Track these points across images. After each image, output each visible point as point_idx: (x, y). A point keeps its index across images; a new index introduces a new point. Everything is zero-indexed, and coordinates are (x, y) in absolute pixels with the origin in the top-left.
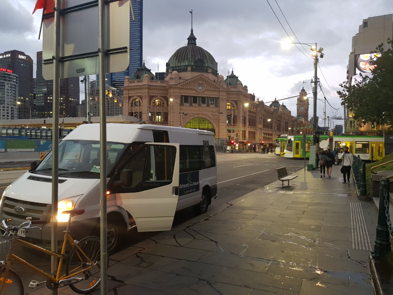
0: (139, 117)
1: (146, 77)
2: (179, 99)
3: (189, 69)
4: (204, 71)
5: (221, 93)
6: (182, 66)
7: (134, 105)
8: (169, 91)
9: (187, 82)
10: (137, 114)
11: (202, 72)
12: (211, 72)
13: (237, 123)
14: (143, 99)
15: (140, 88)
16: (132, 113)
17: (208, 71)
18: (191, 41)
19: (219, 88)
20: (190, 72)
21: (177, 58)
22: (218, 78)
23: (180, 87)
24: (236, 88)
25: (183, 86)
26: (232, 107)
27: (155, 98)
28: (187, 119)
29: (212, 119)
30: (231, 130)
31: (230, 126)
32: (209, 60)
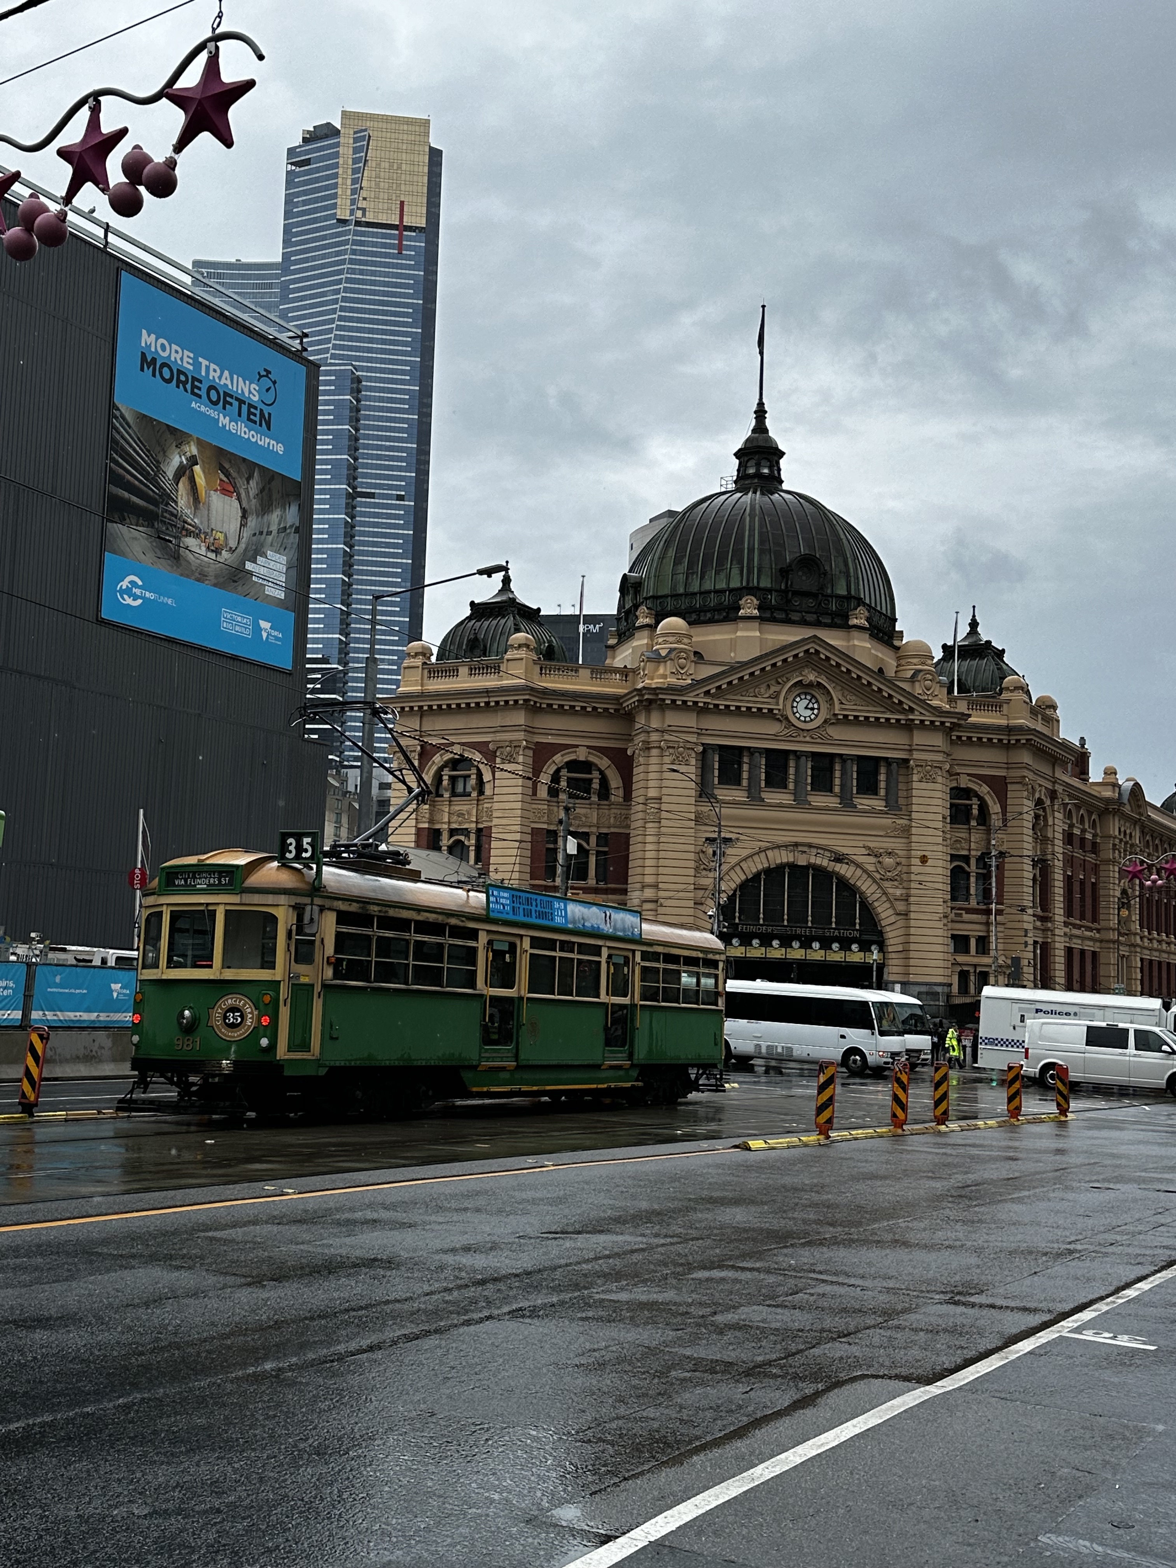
0: (472, 855)
1: (520, 646)
2: (693, 762)
3: (749, 607)
4: (829, 620)
5: (920, 738)
6: (709, 592)
7: (447, 795)
8: (641, 720)
9: (735, 679)
10: (459, 841)
11: (818, 624)
12: (866, 625)
14: (498, 760)
15: (487, 703)
16: (437, 833)
17: (847, 618)
18: (758, 465)
19: (911, 710)
20: (756, 624)
21: (681, 549)
22: (899, 658)
23: (702, 700)
24: (998, 707)
25: (713, 696)
26: (975, 812)
27: (559, 759)
28: (732, 873)
29: (869, 876)
30: (974, 936)
31: (966, 917)
32: (856, 565)
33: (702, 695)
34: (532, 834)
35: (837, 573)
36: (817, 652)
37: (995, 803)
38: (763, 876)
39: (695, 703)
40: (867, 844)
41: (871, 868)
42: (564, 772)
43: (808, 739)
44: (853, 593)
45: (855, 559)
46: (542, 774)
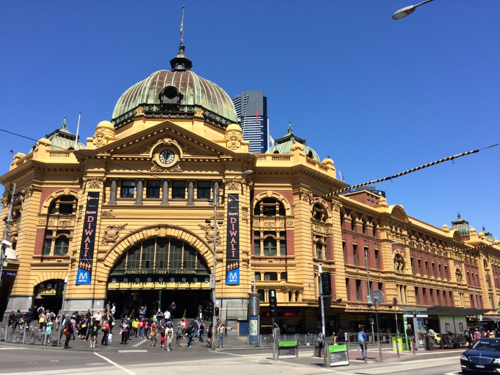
2: (102, 186)
3: (139, 112)
4: (182, 116)
9: (124, 144)
11: (178, 118)
12: (202, 117)
13: (296, 254)
14: (25, 197)
17: (193, 115)
20: (142, 119)
24: (288, 158)
26: (278, 209)
27: (54, 195)
28: (122, 243)
29: (201, 240)
30: (279, 273)
31: (274, 262)
32: (201, 92)
33: (106, 153)
34: (37, 232)
35: (189, 95)
36: (170, 130)
37: (287, 203)
38: (142, 244)
39: (102, 157)
40: (200, 223)
41: (202, 236)
42: (59, 201)
43: (169, 173)
44: (196, 103)
45: (200, 90)
46: (45, 202)
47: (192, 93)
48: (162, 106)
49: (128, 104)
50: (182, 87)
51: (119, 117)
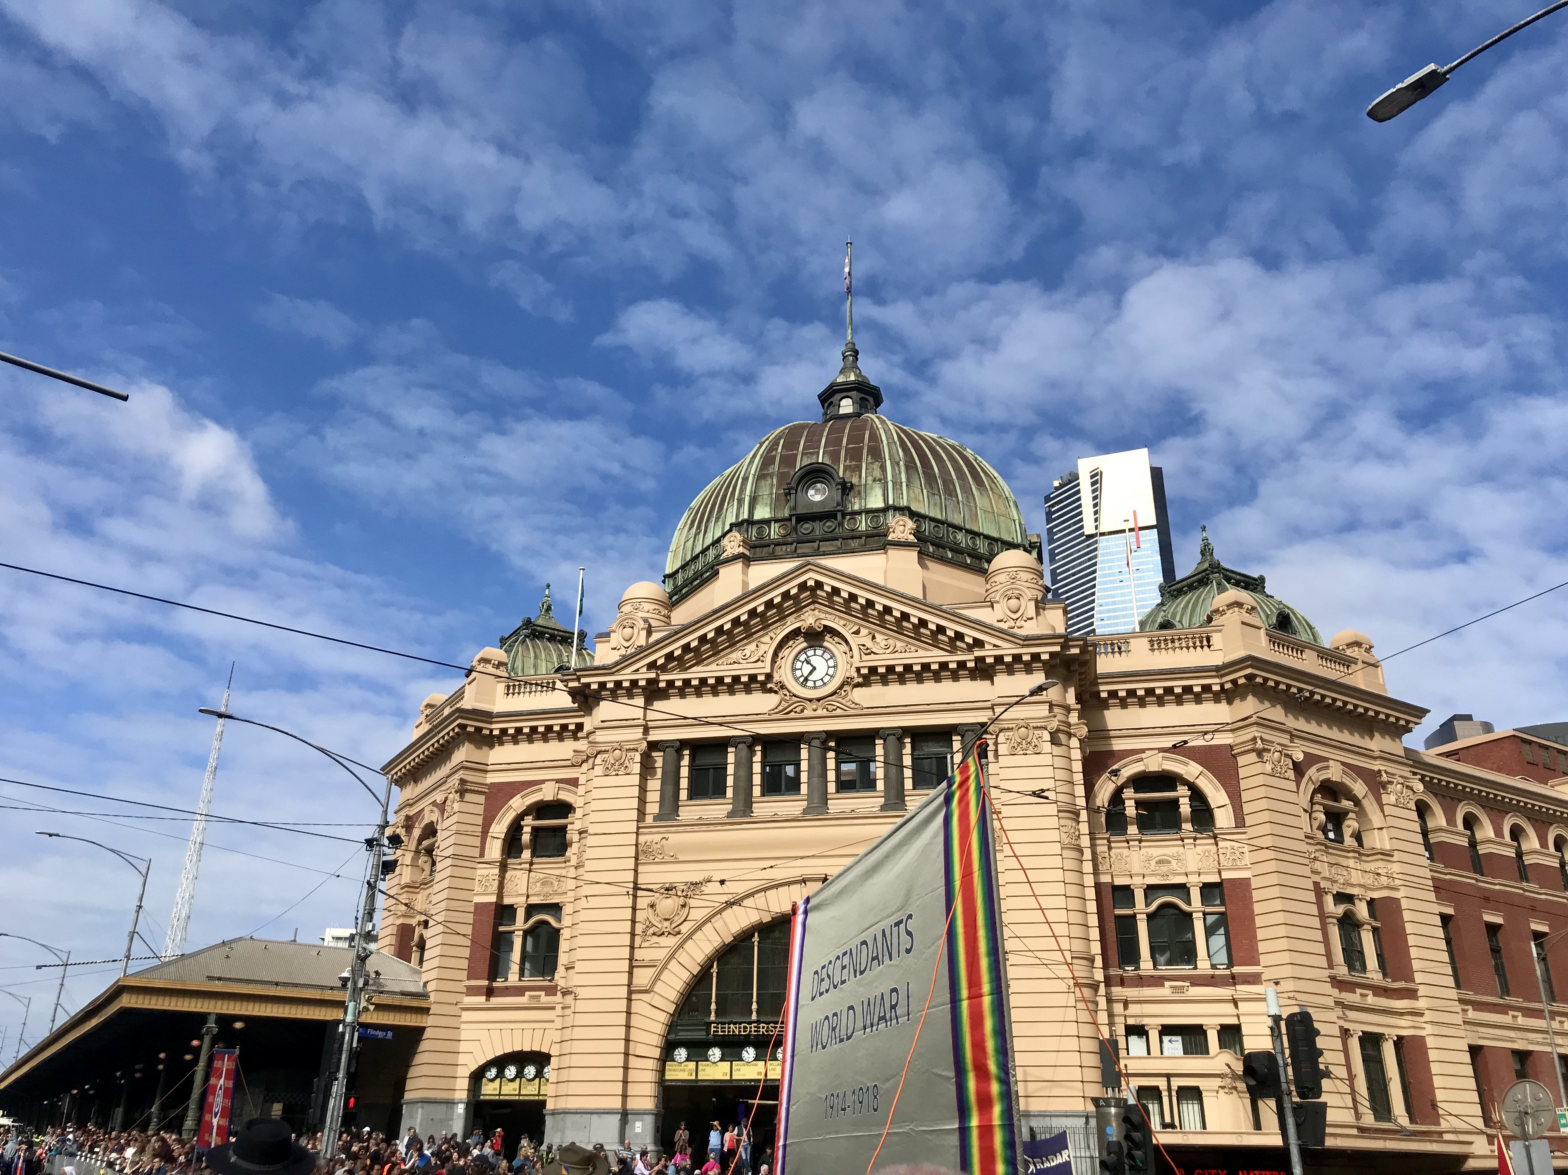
2: (637, 768)
3: (732, 544)
4: (854, 543)
5: (1002, 686)
6: (707, 548)
9: (692, 640)
10: (422, 937)
11: (841, 552)
12: (912, 538)
13: (1264, 960)
14: (446, 815)
15: (439, 743)
17: (886, 536)
19: (979, 644)
20: (739, 566)
23: (644, 676)
25: (663, 669)
26: (1185, 808)
27: (518, 804)
28: (698, 936)
30: (1211, 1026)
31: (1191, 990)
32: (903, 469)
33: (644, 670)
34: (475, 913)
35: (870, 482)
36: (819, 585)
37: (1217, 790)
38: (756, 938)
39: (634, 683)
42: (528, 820)
43: (820, 712)
44: (891, 502)
45: (902, 463)
46: (493, 825)
47: (877, 473)
48: (794, 519)
49: (703, 528)
50: (848, 463)
51: (683, 567)
